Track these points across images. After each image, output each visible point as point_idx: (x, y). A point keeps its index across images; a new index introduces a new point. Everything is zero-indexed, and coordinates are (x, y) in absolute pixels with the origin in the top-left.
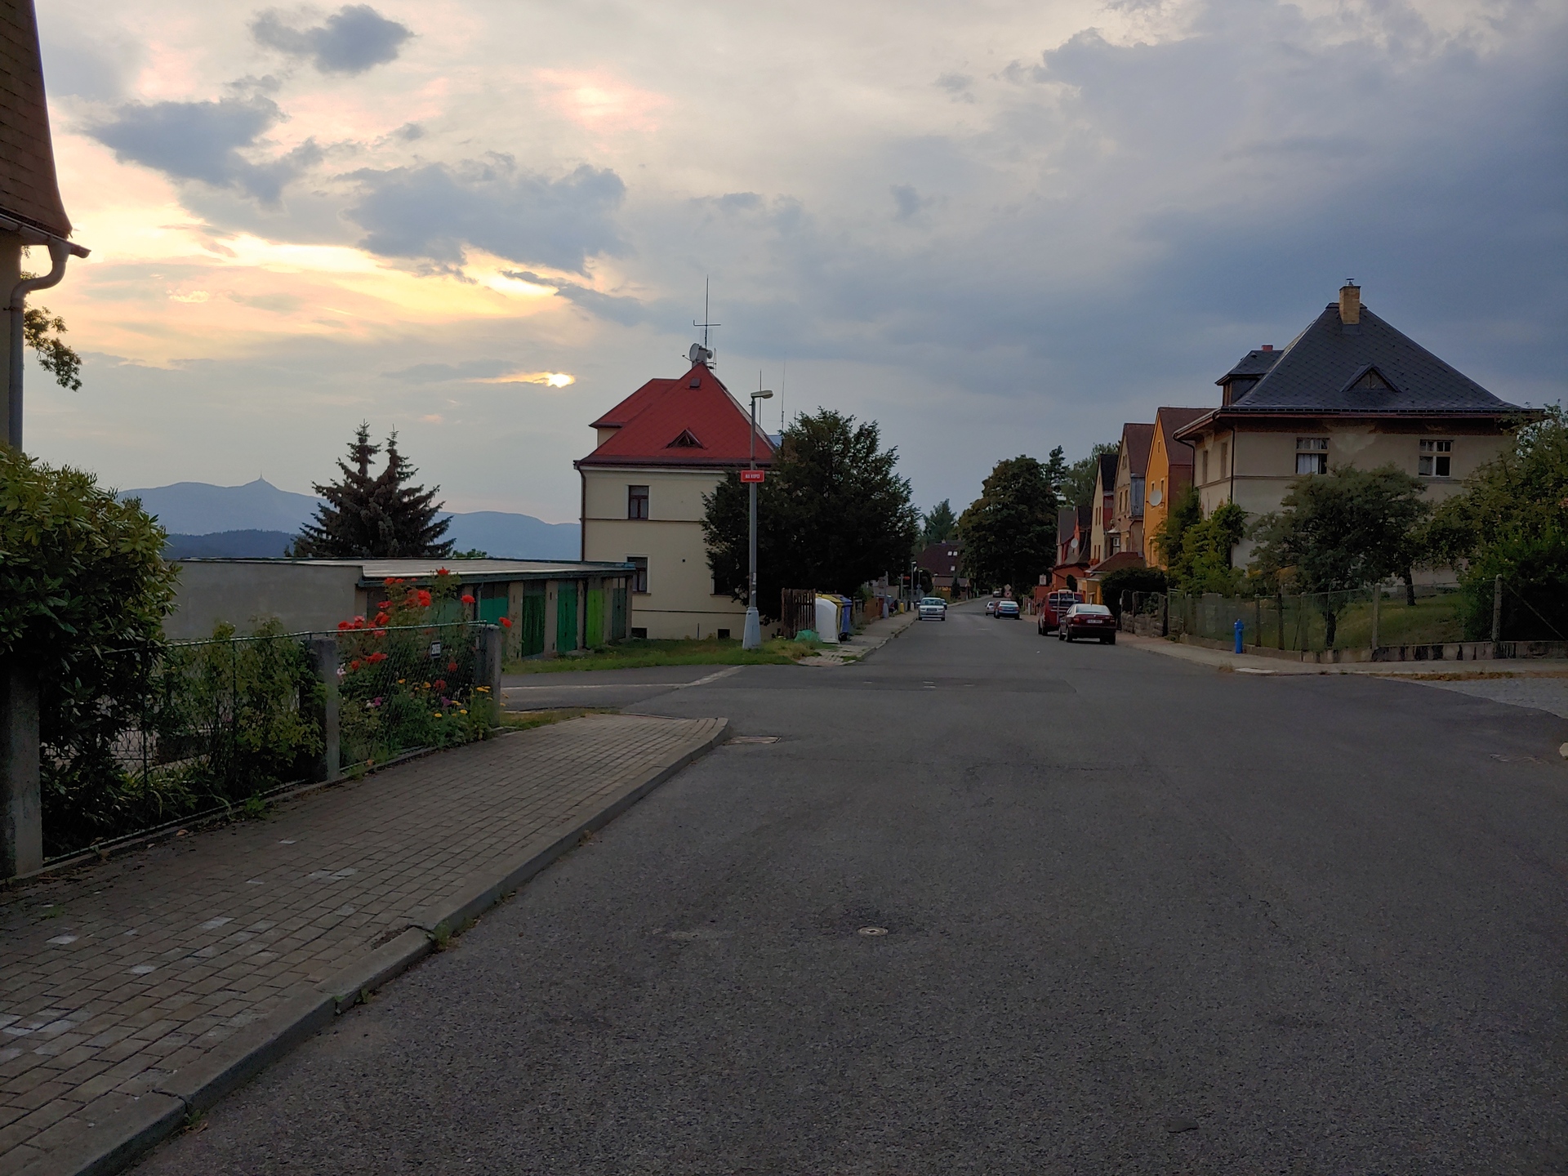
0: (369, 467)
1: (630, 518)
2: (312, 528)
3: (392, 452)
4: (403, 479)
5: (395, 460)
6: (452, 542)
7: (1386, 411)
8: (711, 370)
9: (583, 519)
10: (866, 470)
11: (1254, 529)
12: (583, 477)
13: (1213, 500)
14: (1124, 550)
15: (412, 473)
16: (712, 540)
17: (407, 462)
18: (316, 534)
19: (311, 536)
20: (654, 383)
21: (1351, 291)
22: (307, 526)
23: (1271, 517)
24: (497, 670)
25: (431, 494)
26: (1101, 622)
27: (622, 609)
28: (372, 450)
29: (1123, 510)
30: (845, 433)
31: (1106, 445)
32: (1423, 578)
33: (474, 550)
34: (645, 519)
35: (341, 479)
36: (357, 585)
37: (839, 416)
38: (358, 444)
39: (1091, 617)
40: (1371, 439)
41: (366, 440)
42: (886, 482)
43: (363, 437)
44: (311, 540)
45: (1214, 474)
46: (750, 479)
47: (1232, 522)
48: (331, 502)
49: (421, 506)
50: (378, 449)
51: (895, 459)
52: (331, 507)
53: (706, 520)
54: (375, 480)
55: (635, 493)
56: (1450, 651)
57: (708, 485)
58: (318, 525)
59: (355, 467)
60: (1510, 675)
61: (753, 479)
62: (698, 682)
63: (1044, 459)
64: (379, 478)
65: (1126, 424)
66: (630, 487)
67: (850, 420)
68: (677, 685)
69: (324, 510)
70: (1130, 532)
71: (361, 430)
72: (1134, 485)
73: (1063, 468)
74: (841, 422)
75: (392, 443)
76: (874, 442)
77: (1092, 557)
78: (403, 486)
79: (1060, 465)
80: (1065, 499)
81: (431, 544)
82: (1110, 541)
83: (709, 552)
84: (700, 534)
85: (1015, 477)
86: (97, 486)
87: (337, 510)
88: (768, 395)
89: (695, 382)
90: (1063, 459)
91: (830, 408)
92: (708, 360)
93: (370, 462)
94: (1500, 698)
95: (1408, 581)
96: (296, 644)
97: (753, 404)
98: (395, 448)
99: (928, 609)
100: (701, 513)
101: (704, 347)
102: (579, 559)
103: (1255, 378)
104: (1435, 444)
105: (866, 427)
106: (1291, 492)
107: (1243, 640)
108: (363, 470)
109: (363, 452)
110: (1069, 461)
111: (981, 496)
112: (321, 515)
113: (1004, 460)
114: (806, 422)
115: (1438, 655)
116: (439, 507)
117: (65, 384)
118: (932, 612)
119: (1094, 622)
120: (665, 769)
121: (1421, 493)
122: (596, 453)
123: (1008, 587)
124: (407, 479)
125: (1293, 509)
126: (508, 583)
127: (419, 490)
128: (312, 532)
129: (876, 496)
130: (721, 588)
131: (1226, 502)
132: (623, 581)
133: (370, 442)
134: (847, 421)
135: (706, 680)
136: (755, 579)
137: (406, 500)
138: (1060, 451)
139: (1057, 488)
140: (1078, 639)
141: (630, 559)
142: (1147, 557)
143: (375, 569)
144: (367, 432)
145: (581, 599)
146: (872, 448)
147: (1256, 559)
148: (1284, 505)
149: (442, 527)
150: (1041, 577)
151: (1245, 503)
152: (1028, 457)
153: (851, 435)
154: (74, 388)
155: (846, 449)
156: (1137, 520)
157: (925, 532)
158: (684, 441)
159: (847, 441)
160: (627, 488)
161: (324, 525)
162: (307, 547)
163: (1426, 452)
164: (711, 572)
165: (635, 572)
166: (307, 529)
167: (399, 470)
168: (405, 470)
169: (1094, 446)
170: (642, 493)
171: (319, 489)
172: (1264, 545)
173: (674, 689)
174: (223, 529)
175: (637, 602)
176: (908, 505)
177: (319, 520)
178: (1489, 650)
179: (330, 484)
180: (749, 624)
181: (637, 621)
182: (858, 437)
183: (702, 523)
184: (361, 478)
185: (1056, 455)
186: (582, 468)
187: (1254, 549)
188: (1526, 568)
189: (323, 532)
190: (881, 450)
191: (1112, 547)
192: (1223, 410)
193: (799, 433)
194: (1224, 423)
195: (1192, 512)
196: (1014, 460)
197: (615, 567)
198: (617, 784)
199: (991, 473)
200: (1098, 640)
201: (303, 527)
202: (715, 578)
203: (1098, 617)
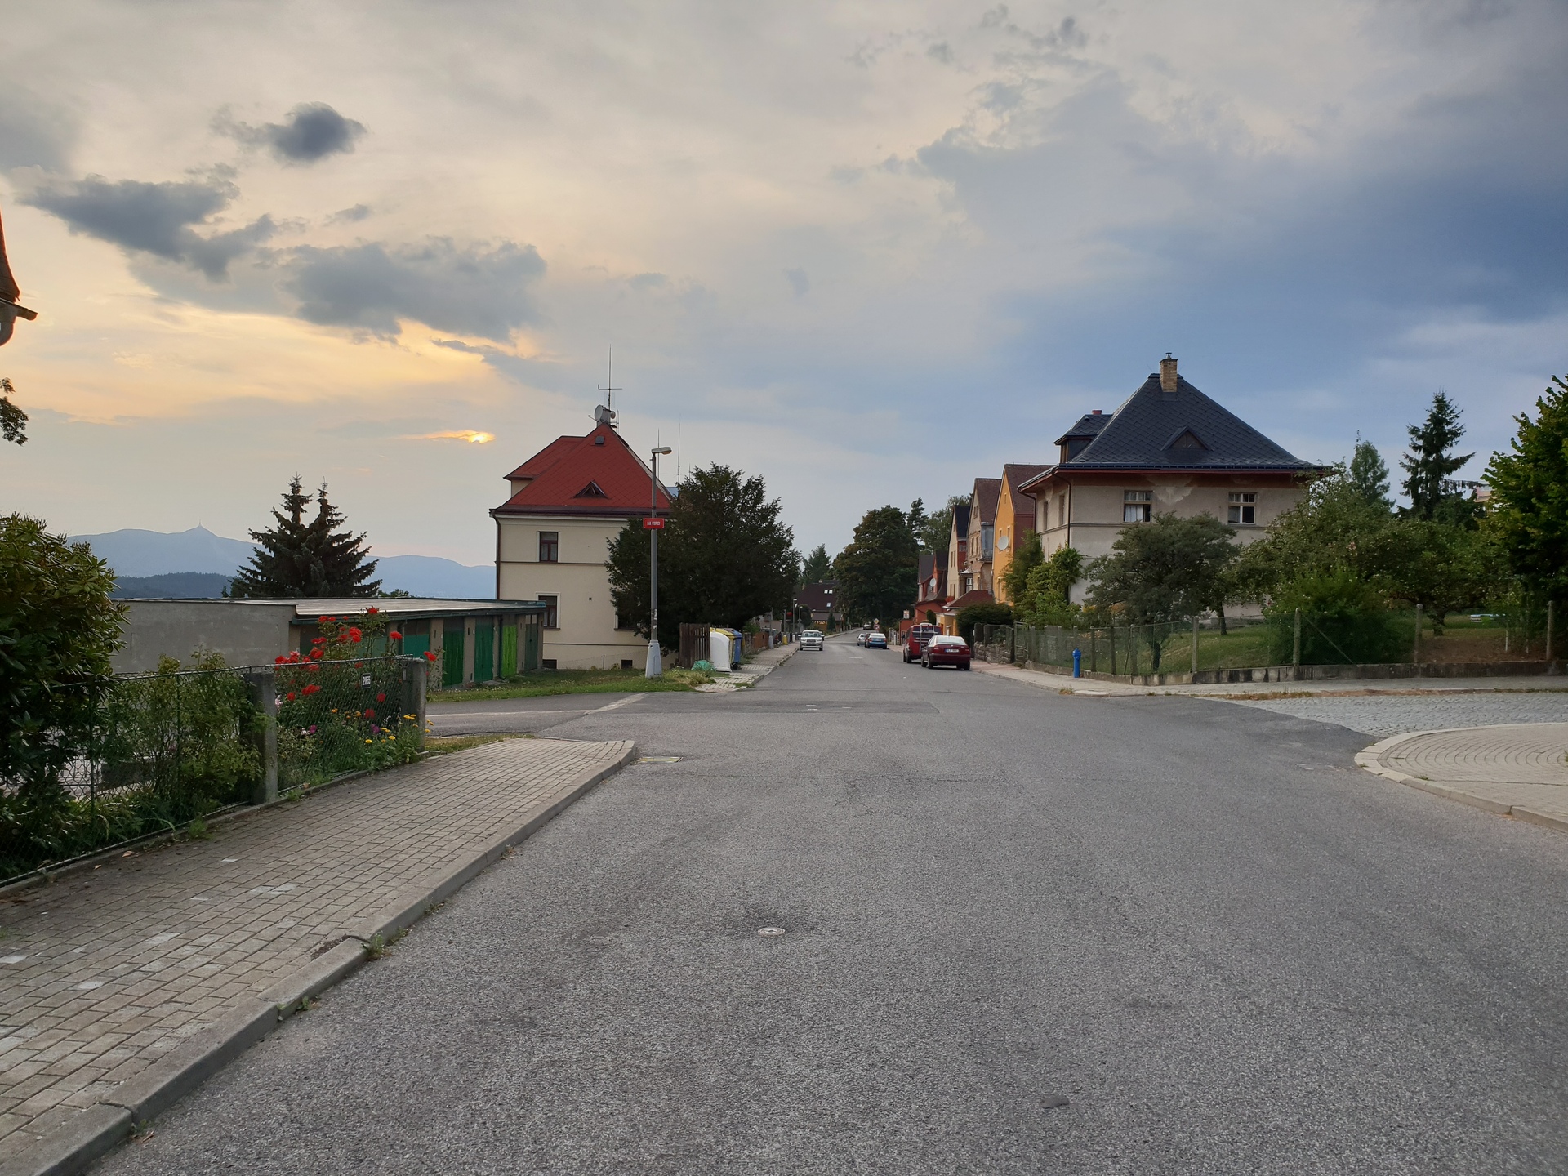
0: (302, 515)
1: (541, 561)
2: (248, 570)
3: (323, 502)
4: (334, 526)
5: (326, 508)
6: (378, 583)
7: (1200, 467)
8: (614, 429)
9: (499, 562)
10: (753, 518)
11: (1089, 569)
12: (497, 522)
13: (1053, 544)
14: (976, 588)
15: (342, 521)
16: (616, 580)
17: (336, 511)
18: (252, 576)
19: (248, 578)
20: (563, 440)
21: (1169, 363)
22: (244, 569)
23: (1104, 559)
24: (423, 700)
25: (359, 540)
26: (958, 651)
27: (534, 644)
28: (305, 500)
29: (975, 554)
30: (735, 485)
31: (959, 497)
32: (1233, 611)
33: (397, 590)
34: (555, 562)
35: (275, 525)
36: (290, 622)
37: (730, 470)
38: (291, 494)
39: (949, 647)
40: (1188, 491)
41: (298, 491)
42: (771, 529)
43: (296, 487)
44: (247, 582)
45: (1053, 522)
46: (652, 526)
47: (1069, 563)
48: (266, 547)
49: (350, 551)
50: (310, 499)
51: (779, 508)
52: (267, 551)
53: (610, 562)
54: (307, 527)
55: (545, 538)
56: (1258, 674)
57: (613, 531)
58: (254, 568)
59: (288, 515)
60: (1309, 695)
61: (654, 526)
62: (605, 708)
63: (906, 509)
64: (311, 525)
65: (977, 479)
66: (541, 532)
67: (739, 474)
68: (587, 711)
69: (260, 554)
70: (980, 573)
71: (294, 481)
72: (984, 531)
73: (923, 517)
74: (731, 476)
75: (323, 494)
76: (760, 493)
77: (949, 594)
78: (333, 532)
79: (920, 514)
80: (924, 544)
81: (359, 584)
82: (964, 580)
83: (613, 591)
84: (605, 575)
85: (882, 524)
86: (45, 531)
87: (272, 554)
88: (667, 451)
89: (600, 439)
90: (923, 509)
91: (721, 464)
92: (612, 420)
93: (303, 511)
94: (1302, 715)
95: (1221, 614)
96: (237, 678)
97: (654, 459)
98: (325, 498)
99: (808, 641)
100: (606, 556)
101: (608, 408)
102: (494, 598)
103: (1089, 438)
104: (1242, 496)
105: (754, 480)
106: (1121, 538)
107: (1078, 666)
108: (296, 518)
109: (296, 502)
110: (928, 511)
111: (853, 542)
112: (257, 559)
113: (872, 510)
114: (700, 475)
115: (1248, 678)
116: (366, 551)
117: (11, 438)
118: (811, 643)
119: (952, 651)
120: (578, 788)
121: (1231, 538)
122: (511, 502)
123: (876, 621)
124: (337, 526)
125: (1123, 552)
126: (429, 620)
127: (348, 536)
128: (248, 574)
129: (763, 541)
130: (624, 623)
131: (1064, 546)
132: (534, 617)
133: (302, 493)
134: (736, 475)
135: (614, 706)
136: (656, 615)
137: (335, 545)
138: (920, 502)
139: (918, 535)
140: (938, 666)
141: (540, 597)
142: (996, 594)
143: (308, 608)
144: (300, 484)
145: (496, 634)
146: (759, 498)
147: (1091, 595)
148: (1115, 549)
149: (369, 568)
150: (905, 612)
151: (1081, 548)
152: (892, 507)
153: (741, 487)
154: (19, 442)
155: (736, 499)
156: (987, 562)
157: (804, 573)
158: (590, 492)
159: (736, 492)
160: (538, 534)
161: (259, 568)
162: (242, 588)
163: (1234, 503)
164: (615, 609)
165: (546, 609)
166: (244, 572)
167: (329, 518)
168: (335, 518)
169: (949, 498)
170: (552, 538)
171: (255, 535)
172: (1099, 583)
173: (583, 715)
174: (163, 572)
175: (548, 636)
176: (791, 549)
177: (255, 563)
178: (1291, 673)
179: (265, 531)
180: (651, 657)
181: (548, 653)
182: (746, 488)
183: (607, 565)
184: (294, 525)
185: (917, 506)
186: (497, 516)
187: (1089, 586)
188: (1321, 602)
189: (259, 573)
190: (767, 501)
191: (966, 586)
192: (1061, 466)
193: (694, 486)
194: (1062, 479)
195: (1036, 554)
196: (880, 510)
197: (527, 605)
198: (535, 802)
199: (861, 521)
200: (955, 667)
201: (240, 570)
202: (619, 614)
203: (955, 647)
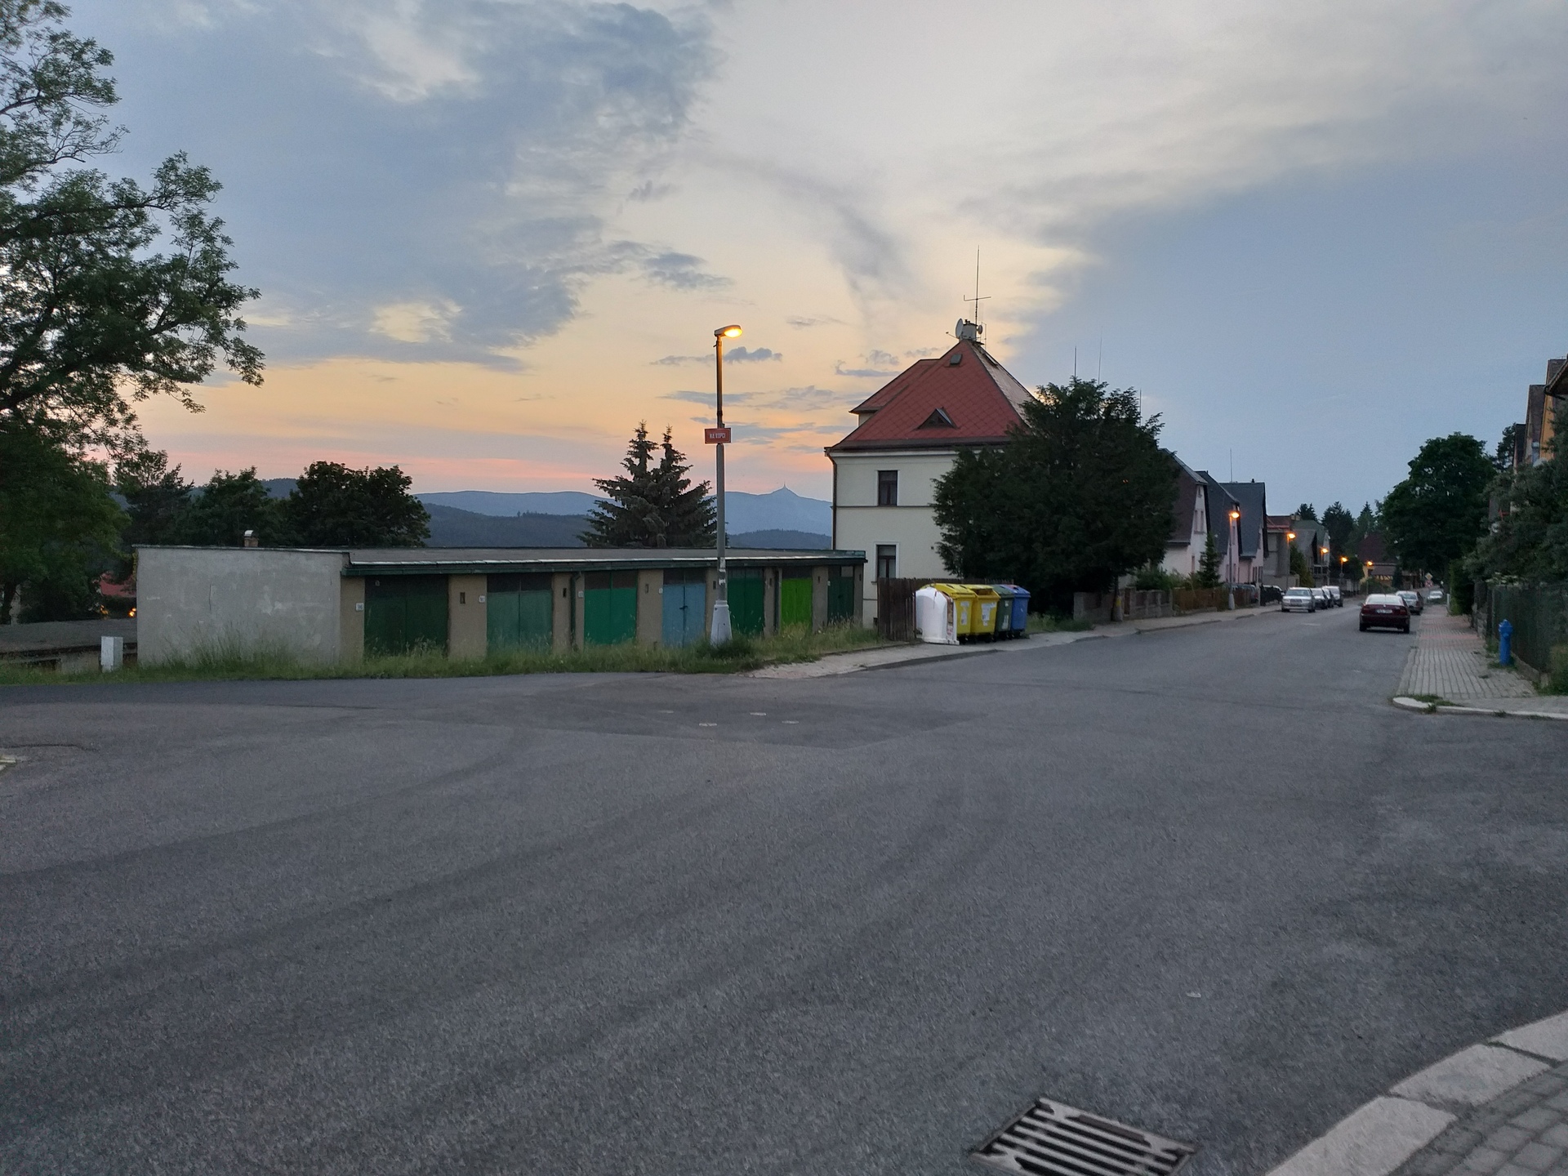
0: (648, 461)
1: (881, 504)
3: (668, 447)
4: (678, 472)
5: (670, 454)
9: (835, 507)
12: (834, 463)
15: (686, 467)
17: (681, 457)
20: (920, 364)
27: (845, 599)
28: (651, 446)
34: (894, 505)
35: (626, 472)
38: (638, 440)
41: (644, 436)
43: (642, 433)
49: (694, 499)
50: (655, 444)
52: (613, 500)
54: (653, 473)
55: (884, 479)
59: (637, 462)
64: (656, 472)
66: (880, 472)
69: (606, 504)
71: (639, 427)
75: (667, 438)
78: (679, 478)
92: (979, 335)
93: (649, 457)
98: (670, 442)
101: (973, 322)
102: (830, 547)
108: (643, 464)
109: (642, 448)
122: (849, 439)
124: (682, 473)
133: (648, 438)
141: (880, 546)
144: (645, 429)
158: (935, 420)
160: (877, 473)
167: (674, 464)
168: (679, 464)
170: (890, 479)
184: (642, 472)
186: (831, 455)
